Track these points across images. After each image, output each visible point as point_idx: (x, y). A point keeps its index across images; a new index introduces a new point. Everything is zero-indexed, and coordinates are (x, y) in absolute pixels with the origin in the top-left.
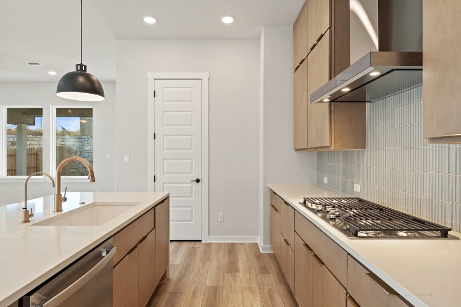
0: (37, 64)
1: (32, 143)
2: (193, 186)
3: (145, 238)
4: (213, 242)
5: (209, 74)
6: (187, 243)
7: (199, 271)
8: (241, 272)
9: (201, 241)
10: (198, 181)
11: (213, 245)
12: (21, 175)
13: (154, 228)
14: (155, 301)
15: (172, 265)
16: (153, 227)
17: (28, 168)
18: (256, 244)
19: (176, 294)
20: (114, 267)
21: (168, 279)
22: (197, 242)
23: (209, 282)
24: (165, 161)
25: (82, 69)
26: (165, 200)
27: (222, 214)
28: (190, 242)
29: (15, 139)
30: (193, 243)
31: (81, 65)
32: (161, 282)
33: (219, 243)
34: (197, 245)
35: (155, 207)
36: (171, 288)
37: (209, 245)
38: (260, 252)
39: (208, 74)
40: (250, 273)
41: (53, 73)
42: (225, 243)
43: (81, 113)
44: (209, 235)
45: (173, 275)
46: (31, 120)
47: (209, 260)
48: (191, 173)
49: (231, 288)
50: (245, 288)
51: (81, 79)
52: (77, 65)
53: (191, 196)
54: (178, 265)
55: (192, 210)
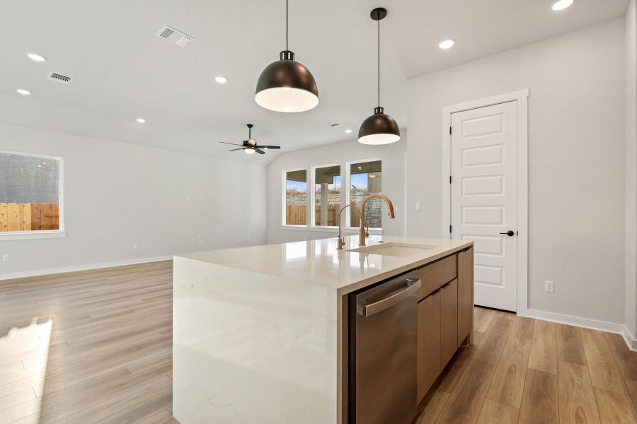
0: (337, 124)
1: (331, 200)
2: (504, 240)
3: (447, 284)
4: (536, 318)
5: (529, 90)
6: (494, 312)
7: (516, 348)
8: (590, 366)
9: (515, 313)
10: (511, 234)
11: (536, 322)
12: (323, 225)
13: (457, 277)
14: (456, 364)
15: (476, 331)
16: (455, 276)
17: (328, 222)
18: (620, 336)
19: (485, 365)
20: (419, 302)
21: (471, 345)
22: (510, 314)
23: (533, 363)
24: (464, 209)
25: (379, 112)
26: (469, 248)
27: (551, 282)
28: (499, 312)
29: (319, 198)
30: (503, 313)
31: (379, 108)
32: (463, 346)
33: (545, 322)
34: (510, 317)
35: (457, 253)
36: (476, 356)
37: (528, 321)
38: (628, 349)
39: (527, 90)
40: (610, 373)
41: (348, 131)
42: (556, 324)
43: (369, 168)
44: (528, 307)
45: (479, 342)
46: (330, 179)
47: (531, 338)
48: (501, 223)
49: (573, 383)
50: (602, 391)
51: (379, 122)
52: (375, 109)
53: (501, 253)
54: (484, 334)
55: (501, 271)
